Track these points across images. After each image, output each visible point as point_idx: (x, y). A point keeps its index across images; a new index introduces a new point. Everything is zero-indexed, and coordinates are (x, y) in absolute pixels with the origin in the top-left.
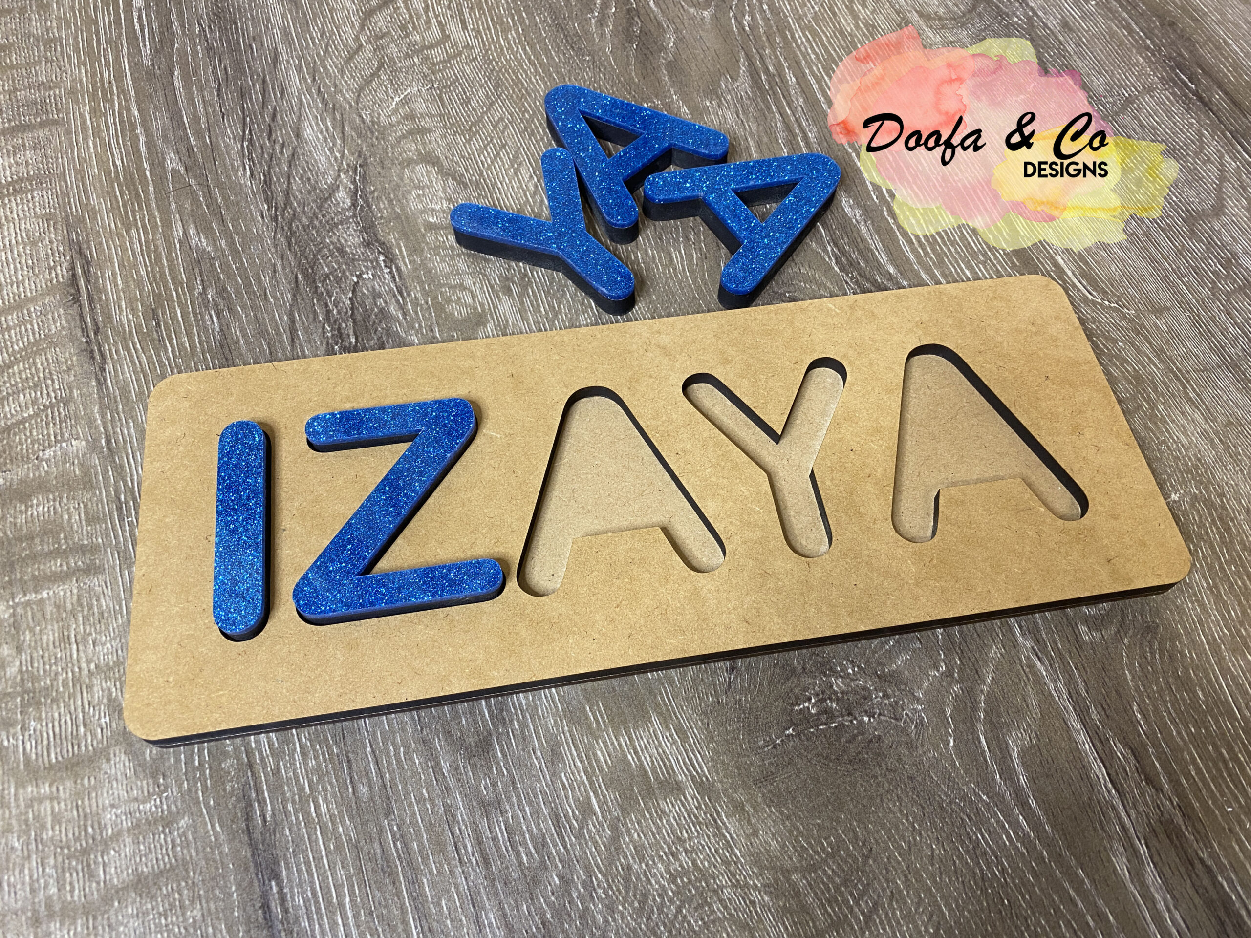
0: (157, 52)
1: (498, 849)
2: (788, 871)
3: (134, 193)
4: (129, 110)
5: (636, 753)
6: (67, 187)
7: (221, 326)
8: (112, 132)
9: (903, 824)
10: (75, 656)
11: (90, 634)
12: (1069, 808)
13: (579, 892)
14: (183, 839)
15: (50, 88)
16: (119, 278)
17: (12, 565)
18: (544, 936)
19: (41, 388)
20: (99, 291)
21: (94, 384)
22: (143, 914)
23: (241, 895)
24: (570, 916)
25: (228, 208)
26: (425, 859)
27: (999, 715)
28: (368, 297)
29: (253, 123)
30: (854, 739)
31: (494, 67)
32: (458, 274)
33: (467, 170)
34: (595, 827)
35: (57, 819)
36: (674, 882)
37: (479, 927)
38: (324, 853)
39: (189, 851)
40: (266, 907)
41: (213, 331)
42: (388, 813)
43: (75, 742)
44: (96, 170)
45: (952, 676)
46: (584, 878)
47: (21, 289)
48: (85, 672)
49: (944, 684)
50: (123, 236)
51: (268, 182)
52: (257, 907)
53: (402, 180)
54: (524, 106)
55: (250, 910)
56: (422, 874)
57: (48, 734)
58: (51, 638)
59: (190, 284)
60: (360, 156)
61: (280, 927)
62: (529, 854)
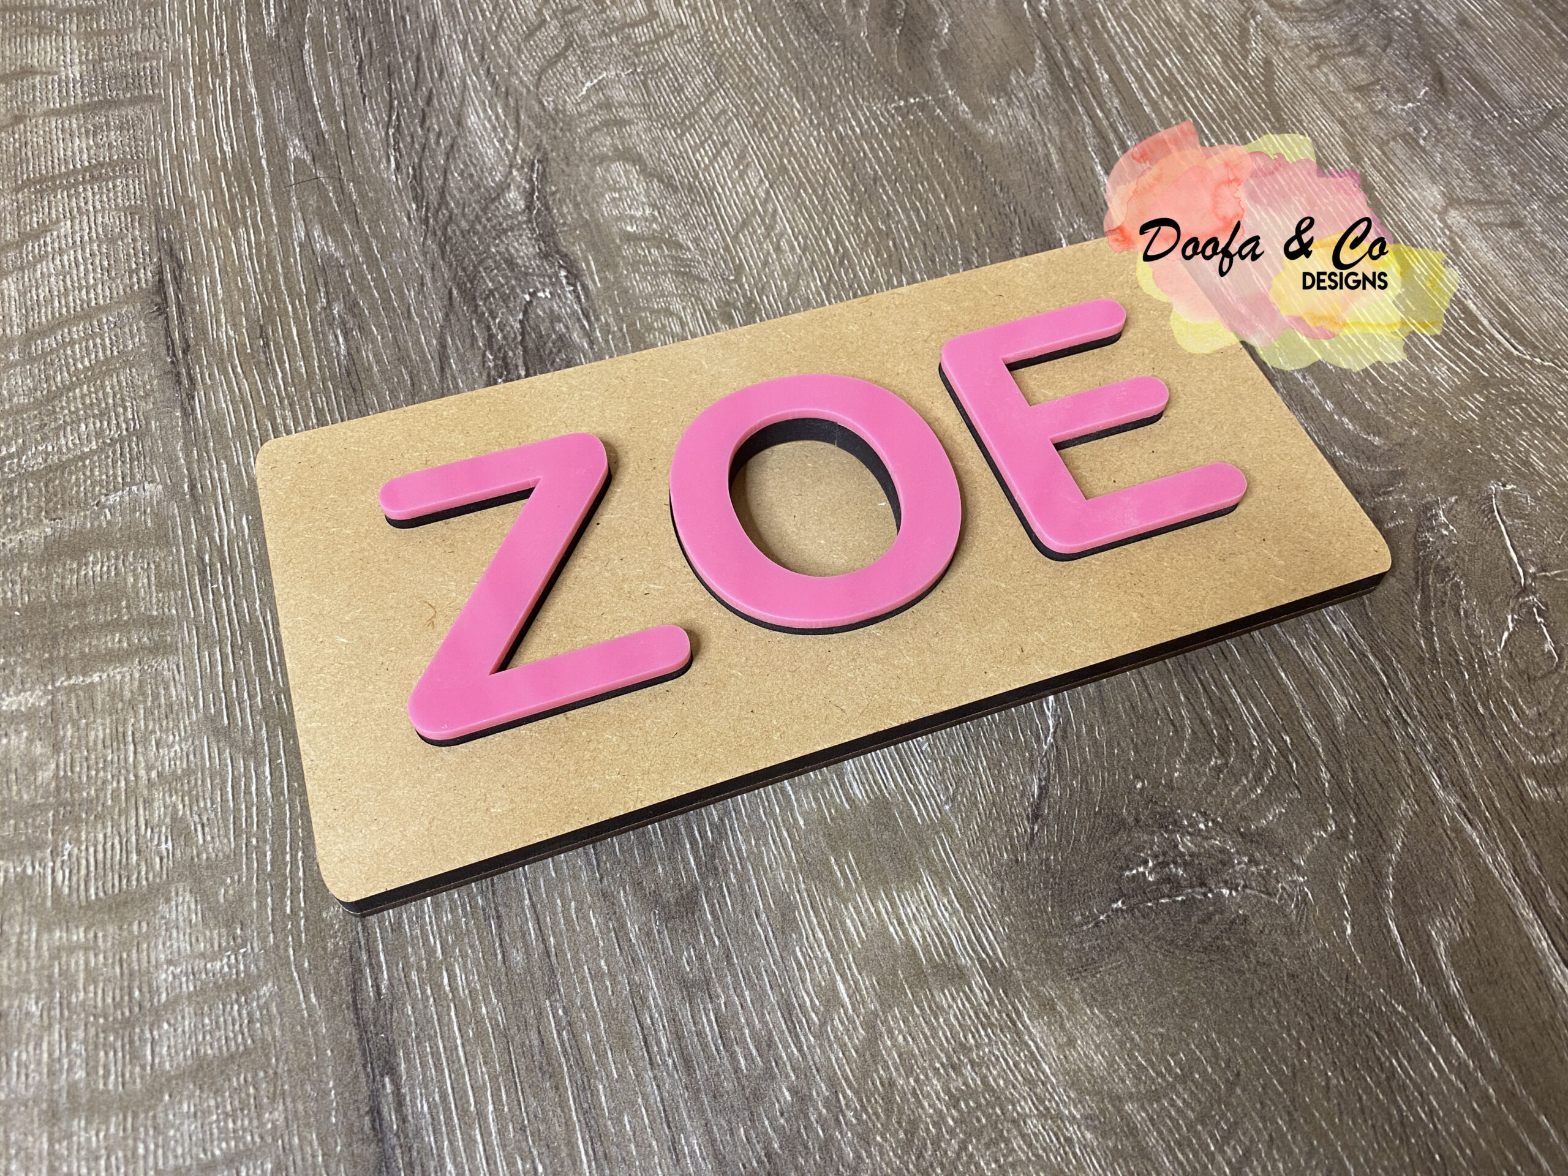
0: (283, 21)
1: (705, 1047)
2: (1119, 1098)
3: (244, 185)
4: (244, 87)
5: (901, 924)
6: (159, 175)
7: (348, 349)
8: (221, 112)
9: (1283, 1039)
10: (131, 760)
11: (153, 732)
12: (1524, 1029)
13: (820, 1114)
14: (265, 1012)
15: (146, 59)
16: (219, 286)
17: (55, 639)
18: (769, 1174)
19: (109, 417)
20: (192, 301)
21: (178, 414)
22: (203, 1112)
23: (342, 1093)
24: (806, 1147)
25: (364, 207)
26: (602, 1057)
27: (1416, 896)
28: (543, 320)
29: (402, 108)
30: (1210, 919)
31: (714, 50)
32: (663, 295)
33: (678, 171)
34: (842, 1023)
35: (92, 977)
36: (956, 1106)
37: (677, 1156)
38: (459, 1042)
39: (271, 1029)
40: (375, 1112)
41: (338, 354)
42: (551, 990)
43: (124, 873)
44: (198, 157)
45: (1346, 839)
46: (827, 1094)
47: (92, 296)
48: (144, 780)
49: (1335, 849)
50: (227, 236)
51: (418, 177)
52: (362, 1112)
53: (592, 179)
54: (754, 98)
55: (353, 1116)
56: (596, 1078)
57: (87, 861)
58: (101, 735)
59: (311, 296)
60: (538, 150)
61: (394, 1141)
62: (748, 1057)
